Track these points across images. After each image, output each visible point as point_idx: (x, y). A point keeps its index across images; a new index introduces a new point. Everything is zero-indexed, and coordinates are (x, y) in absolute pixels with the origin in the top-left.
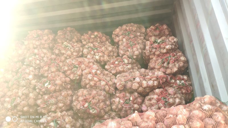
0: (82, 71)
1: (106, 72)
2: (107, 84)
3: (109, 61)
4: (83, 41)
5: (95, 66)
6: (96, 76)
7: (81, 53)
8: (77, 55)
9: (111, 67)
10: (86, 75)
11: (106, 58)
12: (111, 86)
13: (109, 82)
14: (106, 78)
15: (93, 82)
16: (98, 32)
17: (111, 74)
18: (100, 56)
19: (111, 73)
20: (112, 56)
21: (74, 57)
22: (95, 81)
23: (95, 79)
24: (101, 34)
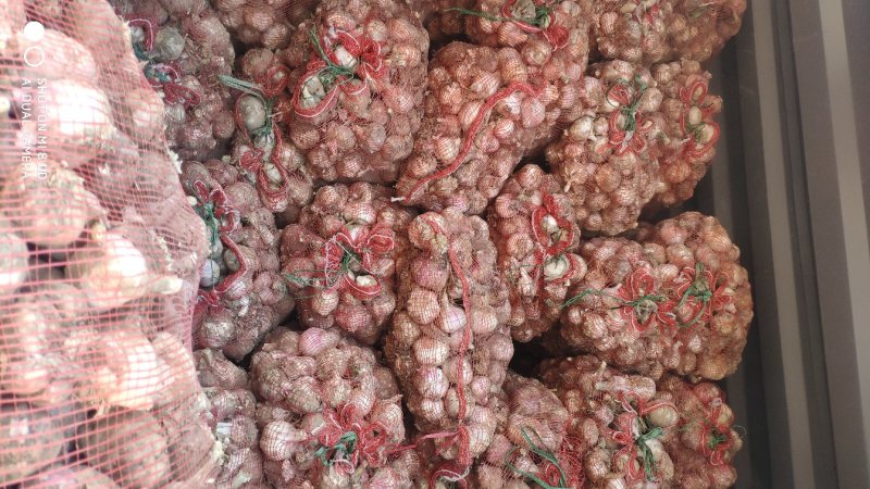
0: (519, 47)
1: (504, 168)
2: (442, 166)
3: (563, 184)
4: (676, 66)
5: (537, 111)
6: (489, 113)
7: (611, 50)
8: (601, 29)
9: (529, 193)
10: (494, 64)
11: (578, 173)
12: (432, 189)
13: (453, 175)
14: (474, 165)
15: (458, 101)
16: (715, 143)
17: (493, 193)
18: (589, 140)
19: (501, 193)
20: (586, 205)
21: (596, 18)
22: (463, 106)
23: (473, 112)
24: (706, 157)
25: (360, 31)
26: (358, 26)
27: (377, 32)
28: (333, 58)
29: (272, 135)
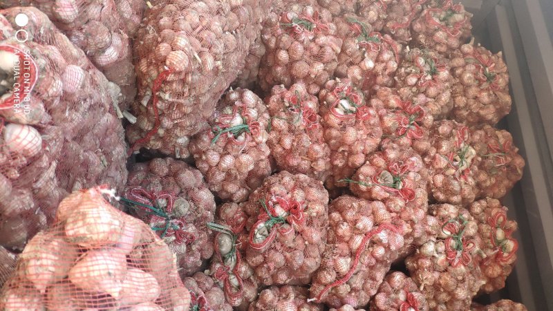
0: (384, 201)
1: (380, 276)
2: (340, 277)
3: (419, 285)
4: (483, 203)
5: (398, 242)
6: (368, 242)
7: (442, 197)
8: (434, 184)
9: (397, 292)
10: (370, 211)
11: (428, 277)
12: (333, 291)
13: (347, 283)
14: (360, 274)
15: (348, 234)
16: (516, 252)
17: (373, 292)
18: (433, 256)
19: (379, 291)
20: (435, 298)
21: (430, 178)
22: (351, 238)
23: (358, 240)
24: (510, 261)
25: (289, 196)
26: (288, 193)
27: (299, 196)
28: (273, 212)
29: (235, 257)
